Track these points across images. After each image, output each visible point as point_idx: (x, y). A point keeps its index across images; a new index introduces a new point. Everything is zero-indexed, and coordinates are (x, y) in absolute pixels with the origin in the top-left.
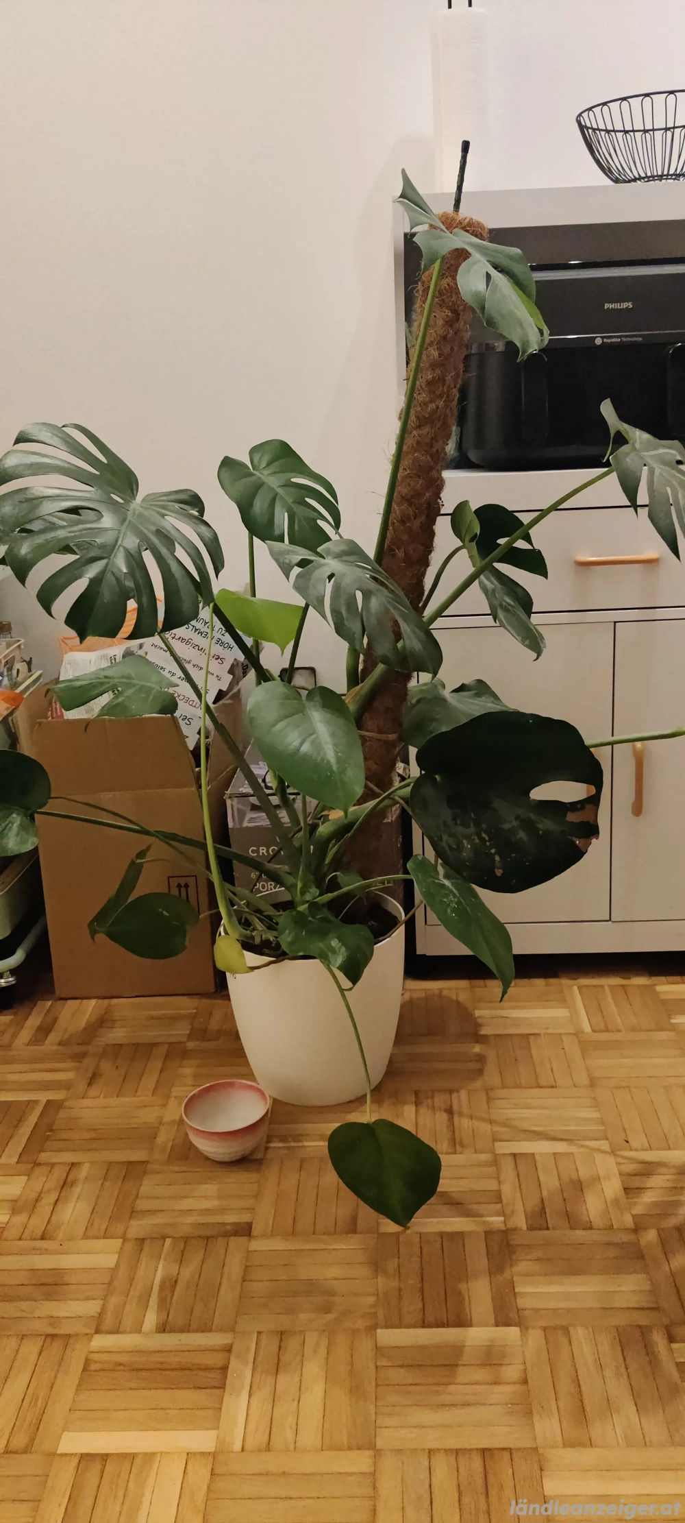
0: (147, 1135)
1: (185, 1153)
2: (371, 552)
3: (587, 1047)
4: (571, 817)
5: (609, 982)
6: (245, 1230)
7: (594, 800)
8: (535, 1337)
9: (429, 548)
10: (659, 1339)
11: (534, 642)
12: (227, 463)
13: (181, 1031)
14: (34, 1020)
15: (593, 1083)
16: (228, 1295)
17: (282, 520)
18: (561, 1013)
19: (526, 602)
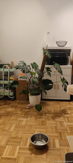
0: (23, 107)
1: (26, 108)
2: (40, 70)
3: (53, 105)
4: (51, 86)
5: (55, 102)
6: (29, 112)
7: (53, 85)
8: (47, 117)
9: (44, 70)
10: (54, 117)
11: (50, 76)
12: (31, 64)
13: (25, 102)
14: (15, 101)
15: (53, 106)
16: (28, 114)
17: (35, 67)
18: (52, 103)
19: (50, 74)
